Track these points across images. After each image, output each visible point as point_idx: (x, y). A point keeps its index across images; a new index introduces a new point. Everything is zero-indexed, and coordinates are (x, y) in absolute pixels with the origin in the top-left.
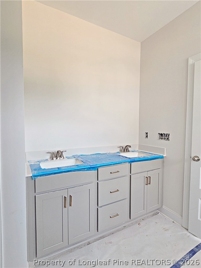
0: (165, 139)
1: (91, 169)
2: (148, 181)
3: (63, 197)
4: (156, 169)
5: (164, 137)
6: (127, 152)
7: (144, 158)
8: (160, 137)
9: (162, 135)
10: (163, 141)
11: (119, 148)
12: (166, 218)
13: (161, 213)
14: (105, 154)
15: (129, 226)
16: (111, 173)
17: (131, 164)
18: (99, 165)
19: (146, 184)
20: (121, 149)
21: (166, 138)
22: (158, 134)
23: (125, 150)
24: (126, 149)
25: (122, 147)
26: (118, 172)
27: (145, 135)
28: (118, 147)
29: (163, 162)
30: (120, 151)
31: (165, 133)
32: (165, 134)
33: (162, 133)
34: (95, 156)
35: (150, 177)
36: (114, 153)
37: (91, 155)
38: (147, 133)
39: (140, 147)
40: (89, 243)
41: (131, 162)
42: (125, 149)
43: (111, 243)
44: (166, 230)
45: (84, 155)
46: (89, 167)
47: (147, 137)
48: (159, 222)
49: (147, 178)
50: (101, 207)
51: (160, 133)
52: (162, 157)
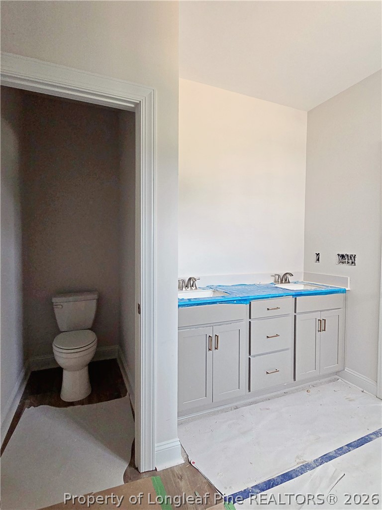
0: (349, 263)
1: (242, 302)
2: (322, 325)
3: (208, 336)
4: (334, 309)
5: (346, 260)
6: (287, 283)
7: (316, 291)
8: (340, 260)
9: (343, 256)
10: (345, 266)
11: (274, 278)
12: (349, 386)
13: (342, 379)
14: (253, 285)
15: (292, 392)
16: (268, 309)
17: (296, 298)
18: (253, 298)
19: (319, 331)
20: (275, 279)
21: (350, 261)
22: (337, 256)
23: (282, 281)
24: (284, 279)
25: (279, 276)
26: (278, 308)
27: (315, 257)
28: (272, 276)
29: (346, 299)
30: (275, 282)
31: (349, 254)
32: (348, 256)
33: (344, 253)
34: (240, 287)
35: (325, 320)
36: (266, 285)
37: (232, 286)
38: (318, 254)
39: (307, 276)
40: (237, 408)
41: (296, 295)
42: (283, 277)
43: (267, 409)
44: (350, 401)
45: (223, 286)
46: (240, 298)
47: (318, 260)
48: (338, 390)
49: (321, 321)
50: (254, 356)
51: (341, 253)
52: (344, 291)
